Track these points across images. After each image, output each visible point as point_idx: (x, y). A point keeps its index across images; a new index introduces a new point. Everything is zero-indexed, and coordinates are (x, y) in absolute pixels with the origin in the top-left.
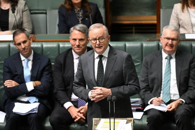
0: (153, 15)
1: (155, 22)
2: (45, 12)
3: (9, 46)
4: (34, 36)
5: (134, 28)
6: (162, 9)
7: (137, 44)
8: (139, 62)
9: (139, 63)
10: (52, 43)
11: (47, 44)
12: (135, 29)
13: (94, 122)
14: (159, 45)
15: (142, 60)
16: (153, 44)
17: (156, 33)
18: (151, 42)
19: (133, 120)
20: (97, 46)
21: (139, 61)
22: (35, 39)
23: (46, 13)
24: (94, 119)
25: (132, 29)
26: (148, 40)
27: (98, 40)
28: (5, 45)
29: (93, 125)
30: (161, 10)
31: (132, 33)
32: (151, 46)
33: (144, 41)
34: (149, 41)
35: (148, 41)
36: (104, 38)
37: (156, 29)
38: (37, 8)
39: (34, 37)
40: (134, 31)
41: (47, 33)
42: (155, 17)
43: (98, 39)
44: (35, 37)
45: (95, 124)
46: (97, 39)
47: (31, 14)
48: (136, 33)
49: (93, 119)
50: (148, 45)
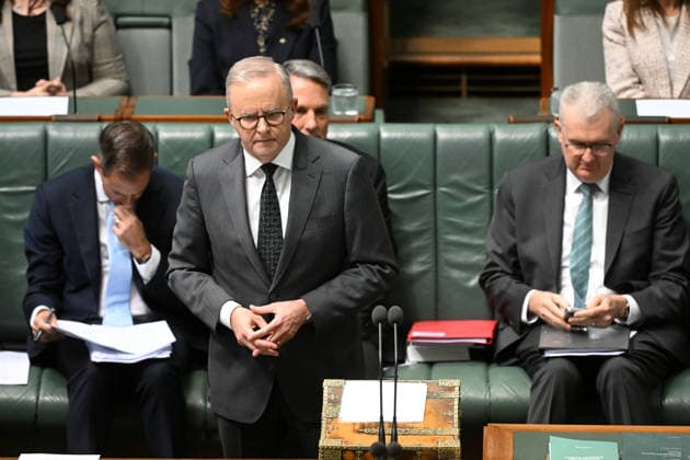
0: (530, 34)
1: (537, 59)
2: (166, 20)
3: (45, 135)
4: (128, 100)
5: (464, 78)
6: (558, 14)
7: (473, 133)
8: (479, 193)
9: (479, 198)
10: (188, 127)
11: (171, 131)
12: (470, 83)
13: (329, 394)
14: (547, 136)
15: (491, 187)
16: (529, 133)
17: (537, 95)
18: (521, 127)
19: (457, 388)
20: (257, 136)
21: (479, 188)
22: (133, 112)
23: (169, 27)
24: (327, 383)
25: (458, 82)
26: (512, 119)
27: (262, 120)
28: (31, 132)
29: (325, 403)
30: (557, 19)
31: (457, 94)
32: (522, 141)
33: (498, 123)
34: (515, 122)
35: (509, 122)
36: (283, 113)
37: (537, 82)
38: (137, 8)
39: (127, 107)
40: (464, 87)
41: (171, 93)
42: (535, 43)
43: (264, 117)
44: (133, 107)
45: (330, 401)
46: (260, 114)
47: (118, 27)
48: (471, 94)
49: (324, 384)
50: (513, 137)
